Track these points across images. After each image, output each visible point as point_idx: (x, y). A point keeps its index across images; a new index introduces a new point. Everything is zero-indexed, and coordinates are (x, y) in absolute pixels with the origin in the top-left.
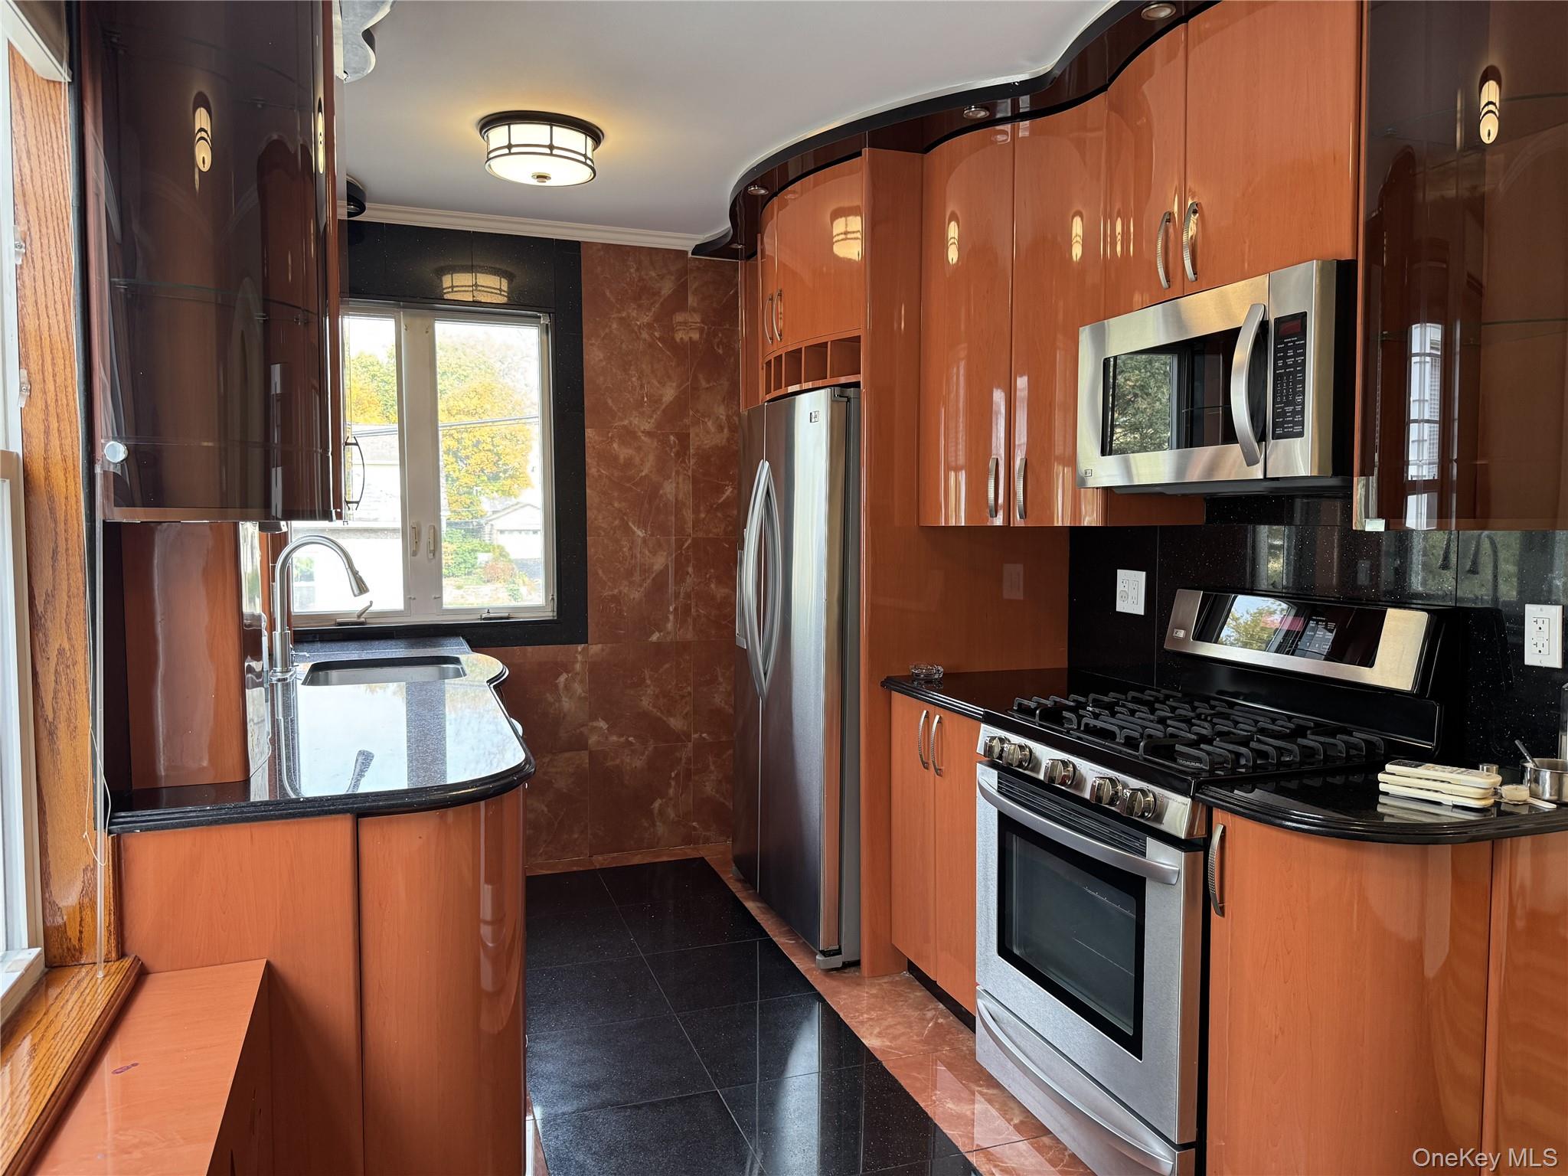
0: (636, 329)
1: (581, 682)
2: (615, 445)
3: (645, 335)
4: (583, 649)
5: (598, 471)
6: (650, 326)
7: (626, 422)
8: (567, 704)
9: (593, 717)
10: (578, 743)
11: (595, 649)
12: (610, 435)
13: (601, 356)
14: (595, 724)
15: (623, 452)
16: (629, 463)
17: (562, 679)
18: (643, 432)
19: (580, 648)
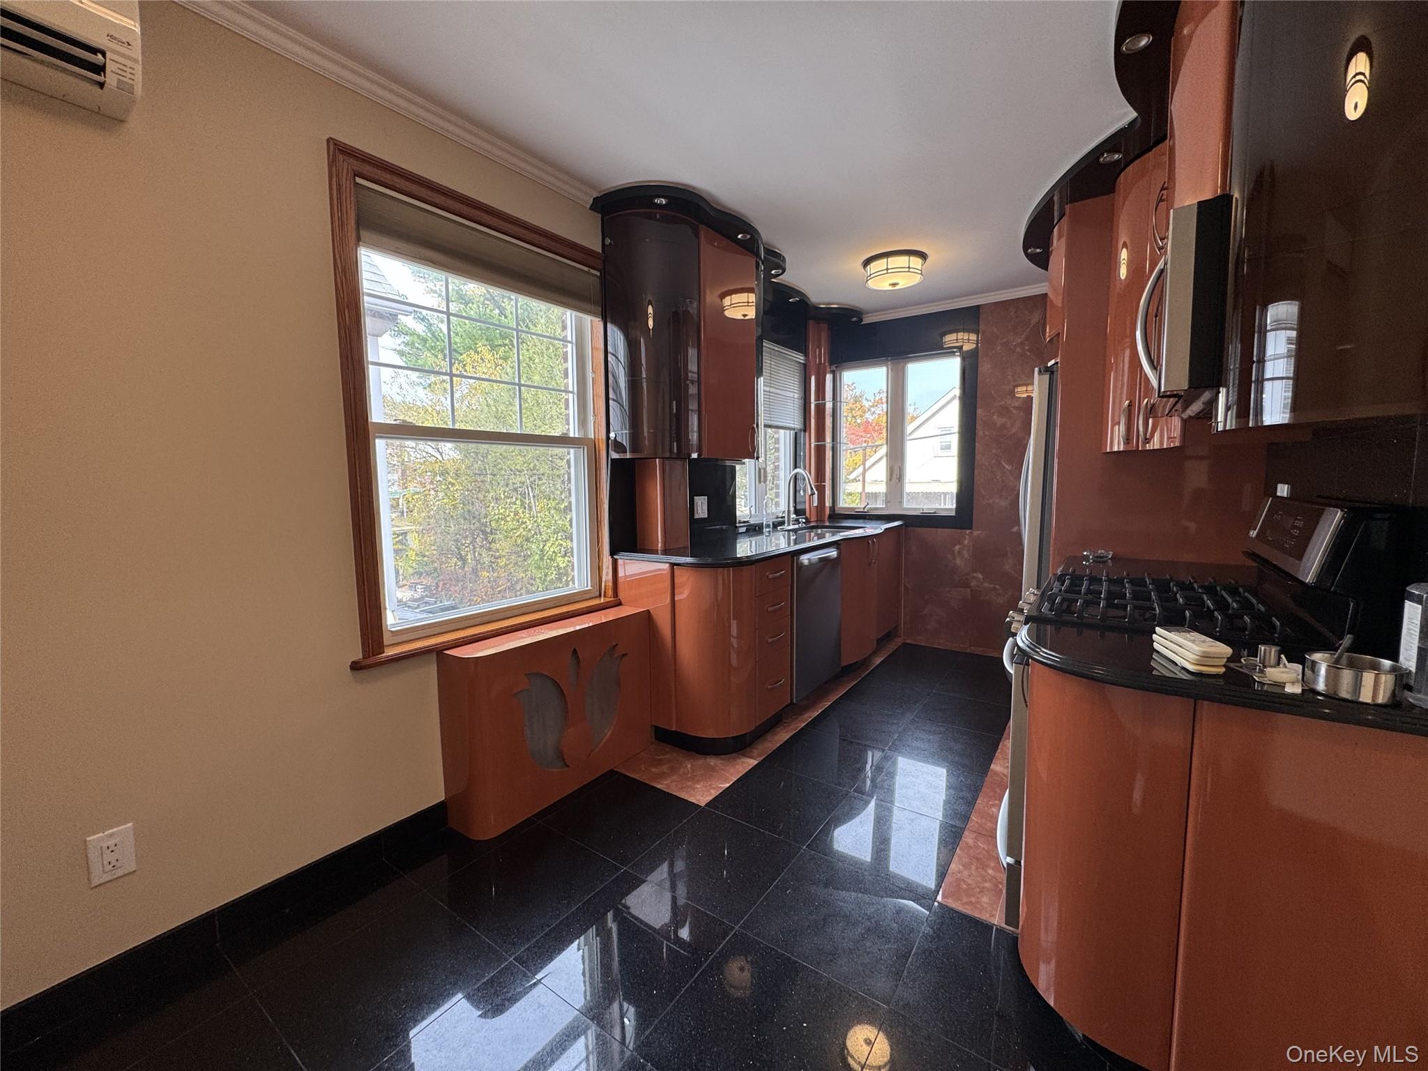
0: (1012, 347)
1: (968, 550)
2: (995, 417)
3: (1018, 350)
4: (970, 533)
5: (984, 433)
6: (1022, 343)
7: (1003, 403)
8: (958, 561)
9: (975, 571)
10: (966, 585)
11: (976, 533)
12: (992, 411)
13: (989, 366)
14: (975, 575)
15: (999, 420)
16: (1003, 426)
17: (957, 548)
18: (1013, 407)
19: (968, 531)
